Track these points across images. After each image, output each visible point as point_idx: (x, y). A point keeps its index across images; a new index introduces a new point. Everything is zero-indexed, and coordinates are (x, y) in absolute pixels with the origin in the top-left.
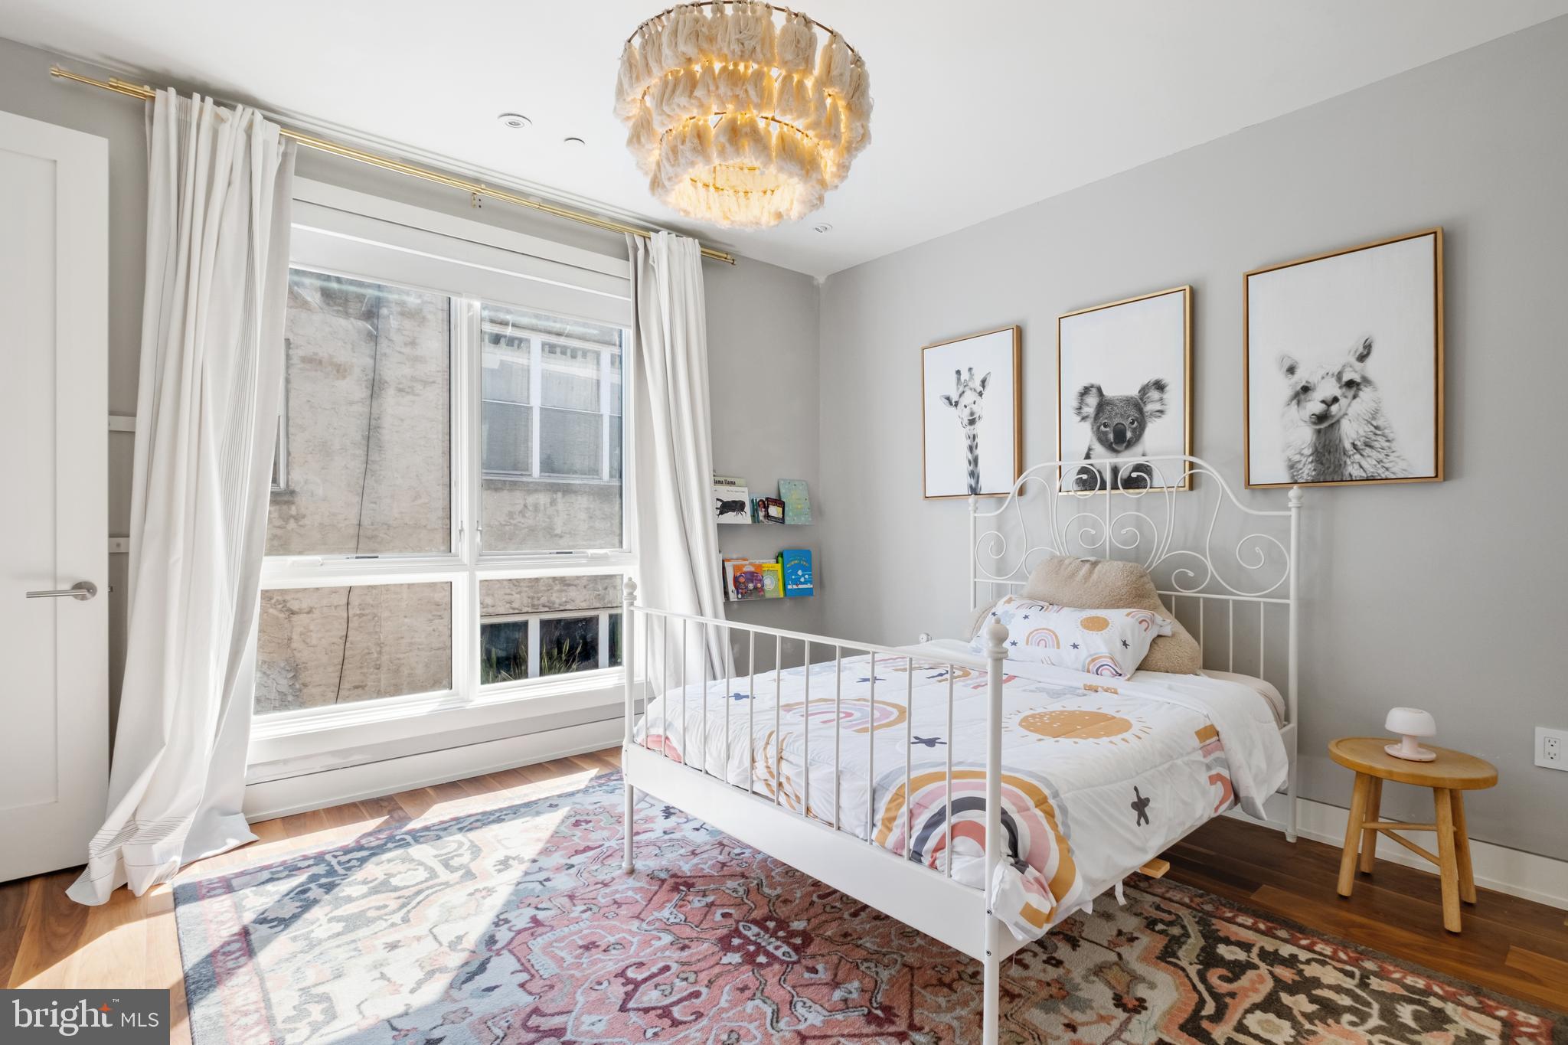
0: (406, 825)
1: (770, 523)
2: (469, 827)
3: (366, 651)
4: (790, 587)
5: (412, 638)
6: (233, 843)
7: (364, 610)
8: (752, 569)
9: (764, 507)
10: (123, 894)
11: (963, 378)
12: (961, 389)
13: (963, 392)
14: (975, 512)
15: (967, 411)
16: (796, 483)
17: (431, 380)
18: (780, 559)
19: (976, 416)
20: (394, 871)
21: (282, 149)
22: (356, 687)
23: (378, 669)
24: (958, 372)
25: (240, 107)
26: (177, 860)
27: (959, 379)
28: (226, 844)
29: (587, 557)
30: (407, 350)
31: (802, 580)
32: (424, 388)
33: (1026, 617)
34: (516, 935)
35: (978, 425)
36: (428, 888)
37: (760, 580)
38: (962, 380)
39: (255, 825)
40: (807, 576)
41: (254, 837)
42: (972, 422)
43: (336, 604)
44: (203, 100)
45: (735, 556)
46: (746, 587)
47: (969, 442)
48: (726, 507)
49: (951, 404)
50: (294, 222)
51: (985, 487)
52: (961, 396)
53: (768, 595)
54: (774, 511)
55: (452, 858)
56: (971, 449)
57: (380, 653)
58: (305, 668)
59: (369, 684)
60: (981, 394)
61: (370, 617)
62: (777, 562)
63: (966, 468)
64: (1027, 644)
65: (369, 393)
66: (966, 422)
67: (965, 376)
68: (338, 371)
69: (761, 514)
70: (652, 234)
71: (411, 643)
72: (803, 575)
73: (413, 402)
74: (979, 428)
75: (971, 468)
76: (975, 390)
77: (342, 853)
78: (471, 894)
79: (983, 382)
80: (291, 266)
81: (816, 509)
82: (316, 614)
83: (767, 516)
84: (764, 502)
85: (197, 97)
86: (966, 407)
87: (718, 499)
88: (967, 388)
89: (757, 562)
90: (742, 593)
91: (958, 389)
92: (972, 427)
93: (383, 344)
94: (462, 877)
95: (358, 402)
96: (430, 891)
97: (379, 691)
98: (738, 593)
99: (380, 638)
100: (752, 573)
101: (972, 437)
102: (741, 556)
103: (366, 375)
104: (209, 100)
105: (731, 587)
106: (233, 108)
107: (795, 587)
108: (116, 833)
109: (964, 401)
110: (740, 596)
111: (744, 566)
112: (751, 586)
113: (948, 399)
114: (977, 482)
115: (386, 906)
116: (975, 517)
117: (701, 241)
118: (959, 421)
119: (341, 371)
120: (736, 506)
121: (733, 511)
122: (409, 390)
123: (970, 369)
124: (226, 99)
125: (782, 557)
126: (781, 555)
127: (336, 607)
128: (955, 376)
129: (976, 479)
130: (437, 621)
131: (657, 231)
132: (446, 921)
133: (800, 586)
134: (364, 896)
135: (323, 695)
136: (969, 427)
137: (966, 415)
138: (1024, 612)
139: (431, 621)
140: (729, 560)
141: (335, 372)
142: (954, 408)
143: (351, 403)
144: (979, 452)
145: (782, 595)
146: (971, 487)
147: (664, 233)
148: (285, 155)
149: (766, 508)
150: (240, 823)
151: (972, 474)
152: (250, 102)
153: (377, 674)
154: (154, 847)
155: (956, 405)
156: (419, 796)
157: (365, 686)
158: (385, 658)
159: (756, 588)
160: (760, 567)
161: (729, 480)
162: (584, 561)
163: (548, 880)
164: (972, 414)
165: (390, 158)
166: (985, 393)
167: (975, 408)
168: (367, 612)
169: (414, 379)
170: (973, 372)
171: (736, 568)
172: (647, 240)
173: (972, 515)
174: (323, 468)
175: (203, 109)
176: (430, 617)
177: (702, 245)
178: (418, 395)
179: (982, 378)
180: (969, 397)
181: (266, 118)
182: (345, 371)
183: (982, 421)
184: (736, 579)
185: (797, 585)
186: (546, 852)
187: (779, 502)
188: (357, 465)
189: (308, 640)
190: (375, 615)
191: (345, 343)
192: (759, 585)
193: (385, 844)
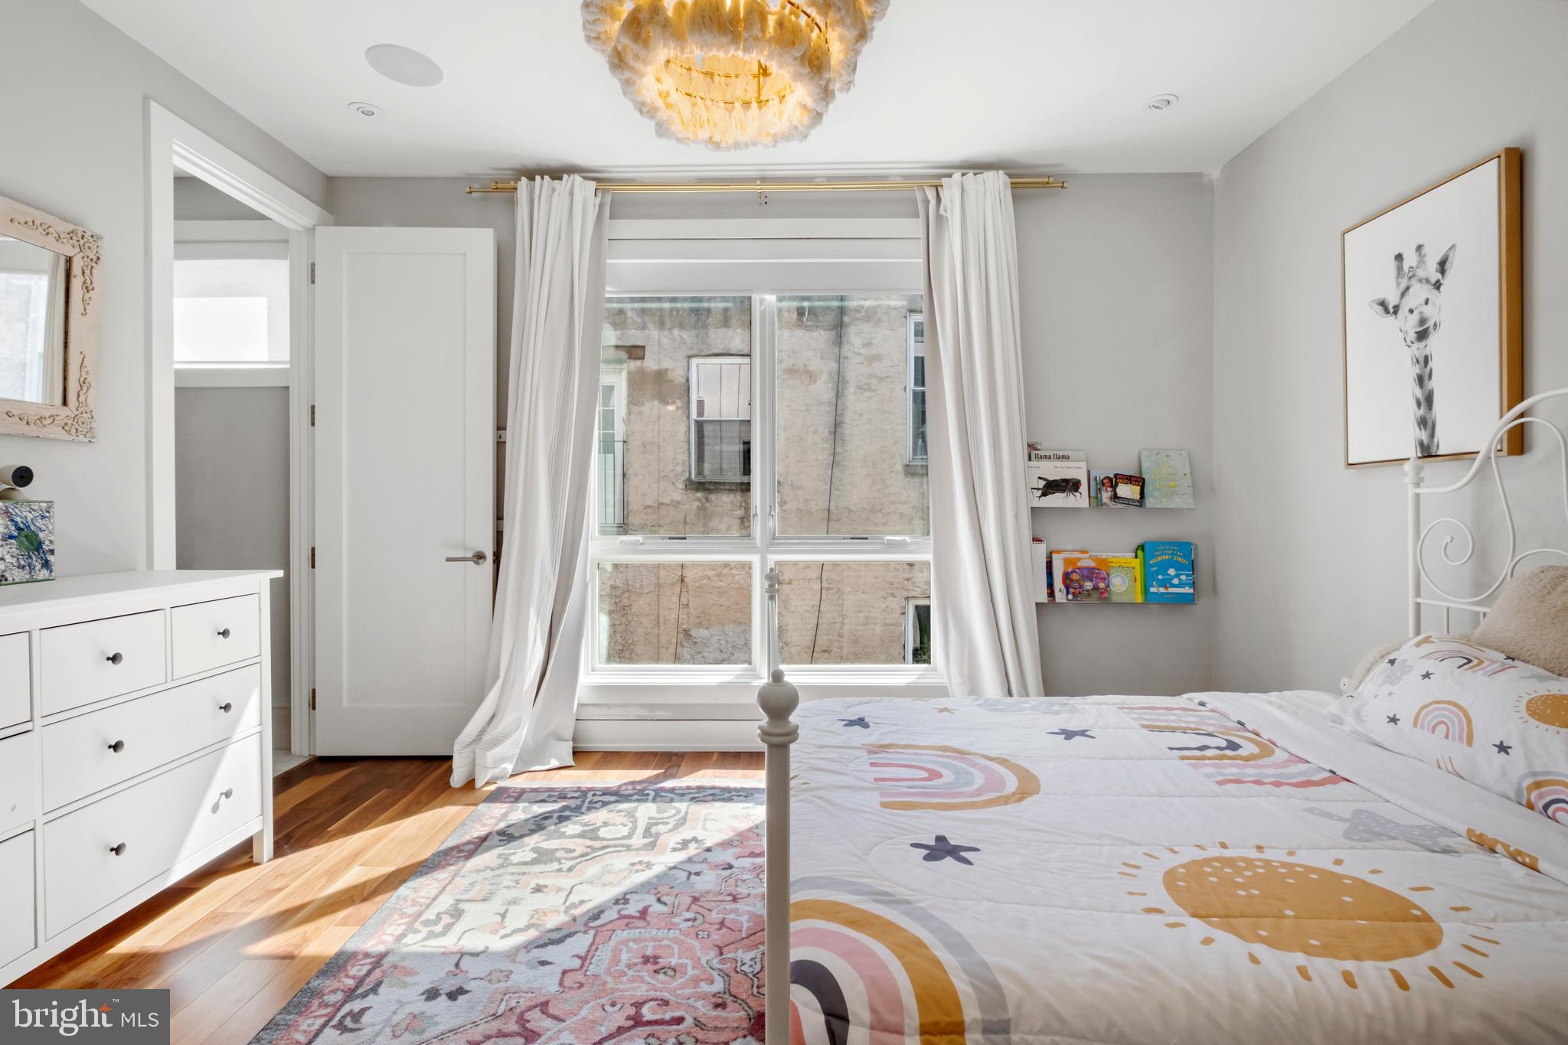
0: (662, 782)
1: (1119, 506)
2: (701, 799)
3: (832, 620)
4: (1153, 590)
5: (869, 612)
6: (555, 763)
7: (830, 584)
8: (1092, 564)
9: (1112, 486)
10: (470, 785)
11: (1406, 266)
12: (1404, 283)
13: (1408, 288)
14: (1417, 485)
15: (1414, 319)
16: (1170, 453)
17: (884, 376)
18: (1140, 553)
19: (1430, 324)
20: (611, 822)
21: (598, 200)
22: (824, 651)
23: (841, 637)
24: (1399, 257)
25: (565, 176)
26: (509, 767)
27: (1400, 269)
28: (549, 763)
29: (884, 543)
30: (864, 351)
31: (1176, 581)
32: (879, 383)
33: (1427, 675)
34: (619, 919)
35: (1434, 339)
36: (614, 846)
37: (1105, 579)
38: (1406, 268)
39: (576, 753)
40: (1183, 577)
41: (573, 763)
42: (1422, 335)
43: (808, 578)
44: (542, 179)
45: (1070, 547)
46: (1081, 587)
47: (1417, 370)
48: (1052, 487)
49: (1387, 311)
50: (609, 259)
51: (1446, 443)
52: (1403, 295)
53: (1115, 599)
54: (1125, 490)
55: (658, 824)
56: (1421, 380)
57: (843, 623)
58: (787, 630)
59: (834, 649)
60: (1437, 286)
61: (835, 591)
62: (1136, 557)
63: (1411, 413)
64: (1415, 725)
65: (835, 393)
66: (1412, 336)
67: (1410, 260)
68: (811, 377)
69: (1106, 495)
70: (944, 181)
71: (868, 617)
72: (1177, 576)
73: (870, 397)
74: (1434, 342)
75: (1421, 412)
76: (1427, 281)
77: (600, 793)
78: (633, 864)
79: (1442, 266)
80: (607, 296)
81: (1202, 486)
82: (795, 584)
83: (1115, 497)
84: (1110, 480)
85: (538, 178)
86: (1411, 311)
87: (1040, 478)
88: (1414, 281)
89: (1104, 555)
90: (1074, 594)
91: (1398, 285)
92: (1423, 343)
93: (846, 348)
94: (645, 845)
95: (826, 402)
96: (614, 849)
97: (842, 657)
98: (1068, 593)
99: (842, 611)
100: (1091, 570)
101: (1422, 360)
102: (1078, 547)
103: (833, 378)
104: (546, 178)
105: (1058, 584)
106: (561, 179)
107: (1162, 590)
108: (473, 738)
109: (1411, 301)
110: (1070, 597)
111: (1079, 559)
112: (1088, 585)
113: (1383, 304)
114: (1432, 435)
115: (574, 851)
116: (1417, 496)
117: (1008, 171)
118: (1401, 336)
119: (811, 376)
120: (1069, 486)
121: (1063, 491)
122: (867, 387)
123: (1419, 248)
124: (556, 173)
125: (1143, 550)
126: (1142, 547)
127: (809, 580)
128: (1392, 264)
129: (1429, 431)
130: (890, 599)
131: (950, 176)
132: (591, 883)
133: (1171, 590)
134: (572, 837)
135: (799, 655)
136: (1416, 345)
137: (1411, 324)
138: (1429, 665)
139: (885, 598)
140: (1058, 552)
141: (808, 378)
142: (1391, 318)
143: (820, 404)
144: (1435, 384)
145: (1139, 599)
146: (1421, 444)
147: (957, 175)
148: (601, 206)
149: (1114, 487)
150: (567, 748)
151: (1423, 423)
152: (572, 170)
153: (840, 642)
154: (488, 753)
155: (1395, 313)
156: (701, 758)
157: (831, 651)
158: (846, 628)
159: (1096, 588)
160: (1105, 561)
161: (1061, 453)
162: (879, 547)
163: (697, 874)
164: (1423, 321)
165: (687, 182)
166: (1446, 283)
167: (1428, 311)
168: (831, 586)
169: (870, 376)
170: (1424, 250)
171: (1068, 562)
172: (940, 189)
173: (1411, 491)
174: (800, 461)
175: (544, 184)
176: (884, 594)
177: (1010, 176)
178: (874, 391)
179: (1438, 258)
180: (1419, 293)
181: (585, 178)
182: (816, 376)
183: (1441, 330)
184: (1066, 576)
185: (1166, 588)
186: (726, 844)
187: (1139, 481)
188: (825, 457)
189: (789, 607)
190: (839, 590)
191: (816, 352)
192: (1102, 585)
193: (632, 795)
